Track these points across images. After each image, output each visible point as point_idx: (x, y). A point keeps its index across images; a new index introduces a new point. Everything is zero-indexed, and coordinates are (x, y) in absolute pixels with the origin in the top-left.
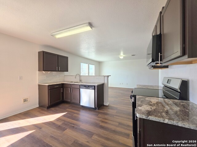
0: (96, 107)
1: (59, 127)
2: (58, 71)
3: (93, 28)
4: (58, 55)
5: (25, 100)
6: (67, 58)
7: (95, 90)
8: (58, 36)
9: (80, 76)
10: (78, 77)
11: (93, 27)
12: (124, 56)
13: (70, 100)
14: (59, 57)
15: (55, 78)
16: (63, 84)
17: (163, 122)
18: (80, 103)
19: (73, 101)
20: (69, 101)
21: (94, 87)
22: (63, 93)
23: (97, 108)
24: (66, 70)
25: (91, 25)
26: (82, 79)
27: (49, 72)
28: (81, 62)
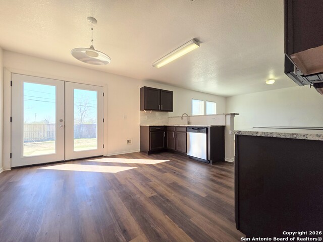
0: (209, 159)
1: (159, 170)
2: (161, 110)
3: (200, 44)
4: (160, 90)
5: (129, 141)
6: (172, 93)
7: (207, 133)
8: (159, 66)
9: (188, 117)
10: (185, 119)
11: (201, 42)
12: (276, 78)
13: (173, 147)
15: (158, 119)
16: (166, 127)
17: (256, 135)
18: (186, 152)
19: (178, 149)
20: (173, 149)
21: (205, 129)
22: (166, 138)
23: (211, 161)
24: (171, 110)
25: (196, 41)
26: (191, 119)
28: (193, 99)
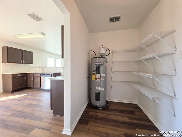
2: (22, 63)
4: (22, 50)
6: (32, 53)
9: (43, 68)
13: (32, 86)
14: (23, 52)
15: (21, 69)
16: (27, 74)
18: (41, 87)
19: (35, 86)
21: (50, 75)
22: (27, 81)
24: (31, 63)
25: (43, 34)
27: (13, 64)
28: (47, 57)
